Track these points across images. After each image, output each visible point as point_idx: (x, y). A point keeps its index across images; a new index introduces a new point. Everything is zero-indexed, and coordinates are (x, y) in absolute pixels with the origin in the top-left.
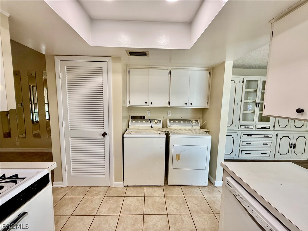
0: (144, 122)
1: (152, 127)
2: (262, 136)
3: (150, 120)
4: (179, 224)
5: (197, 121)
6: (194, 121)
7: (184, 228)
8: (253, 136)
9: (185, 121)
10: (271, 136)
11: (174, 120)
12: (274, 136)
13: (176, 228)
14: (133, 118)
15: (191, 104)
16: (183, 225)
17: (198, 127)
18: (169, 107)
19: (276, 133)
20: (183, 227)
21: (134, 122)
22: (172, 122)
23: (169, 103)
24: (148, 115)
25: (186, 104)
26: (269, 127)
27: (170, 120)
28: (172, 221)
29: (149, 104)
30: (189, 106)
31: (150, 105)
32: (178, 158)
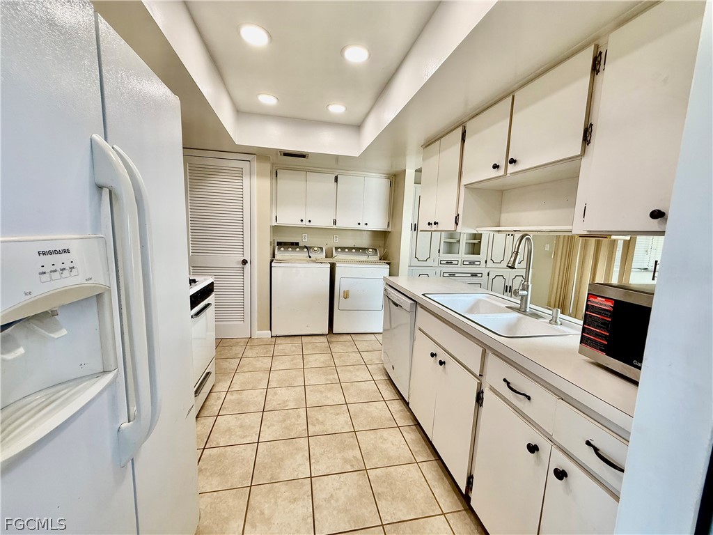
0: (298, 249)
1: (310, 257)
2: (469, 275)
3: (306, 247)
5: (376, 250)
6: (371, 250)
8: (457, 275)
9: (358, 249)
10: (480, 275)
11: (343, 249)
12: (485, 275)
14: (280, 244)
15: (366, 224)
17: (376, 258)
18: (334, 227)
19: (487, 270)
21: (282, 249)
22: (339, 250)
23: (335, 222)
24: (304, 240)
25: (359, 224)
26: (479, 263)
27: (336, 248)
29: (306, 223)
30: (363, 227)
31: (308, 223)
32: (346, 296)
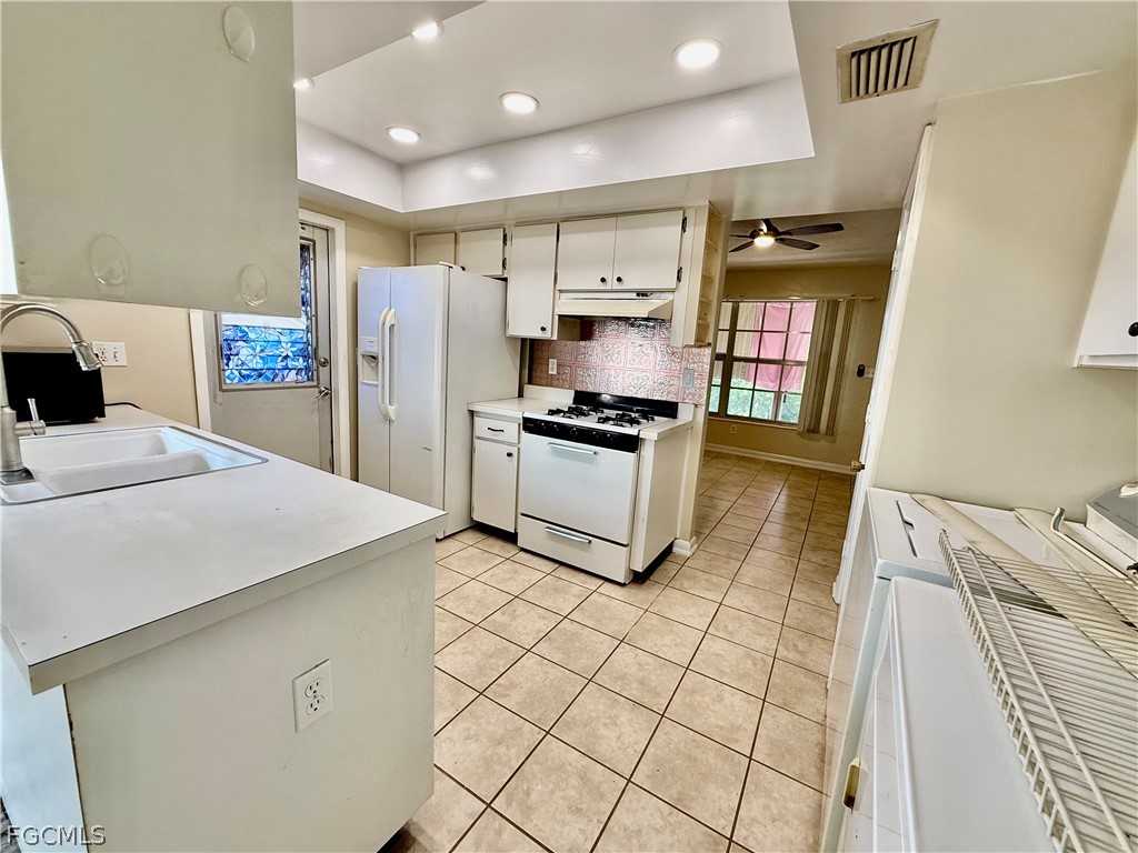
4: (574, 787)
7: (553, 792)
13: (569, 768)
16: (562, 798)
20: (559, 794)
28: (595, 777)
